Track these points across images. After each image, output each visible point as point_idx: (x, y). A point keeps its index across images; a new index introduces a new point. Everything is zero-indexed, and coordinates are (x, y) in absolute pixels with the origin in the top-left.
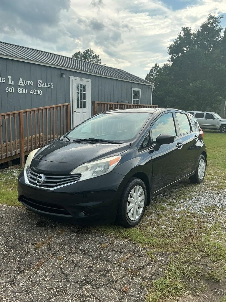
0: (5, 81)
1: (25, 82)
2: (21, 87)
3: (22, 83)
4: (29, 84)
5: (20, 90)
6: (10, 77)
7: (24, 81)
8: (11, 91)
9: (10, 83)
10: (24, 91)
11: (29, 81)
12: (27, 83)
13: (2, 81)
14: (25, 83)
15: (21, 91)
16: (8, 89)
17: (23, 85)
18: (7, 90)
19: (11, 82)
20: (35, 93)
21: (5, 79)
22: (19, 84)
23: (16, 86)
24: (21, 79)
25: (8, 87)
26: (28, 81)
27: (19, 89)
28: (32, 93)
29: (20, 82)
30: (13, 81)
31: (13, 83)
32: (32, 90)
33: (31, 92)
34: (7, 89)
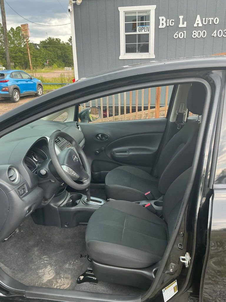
0: (173, 23)
1: (206, 20)
2: (198, 28)
3: (200, 22)
4: (211, 23)
5: (195, 34)
6: (181, 17)
7: (204, 19)
8: (181, 36)
9: (181, 25)
10: (202, 34)
11: (211, 19)
12: (209, 21)
13: (169, 24)
14: (205, 22)
15: (197, 35)
16: (178, 34)
17: (200, 25)
18: (176, 36)
19: (183, 24)
20: (220, 35)
21: (173, 20)
22: (195, 25)
23: (190, 28)
24: (198, 17)
25: (177, 32)
26: (209, 19)
27: (195, 32)
28: (215, 35)
29: (196, 22)
30: (185, 23)
31: (185, 25)
32: (215, 32)
33: (213, 35)
34: (176, 34)
